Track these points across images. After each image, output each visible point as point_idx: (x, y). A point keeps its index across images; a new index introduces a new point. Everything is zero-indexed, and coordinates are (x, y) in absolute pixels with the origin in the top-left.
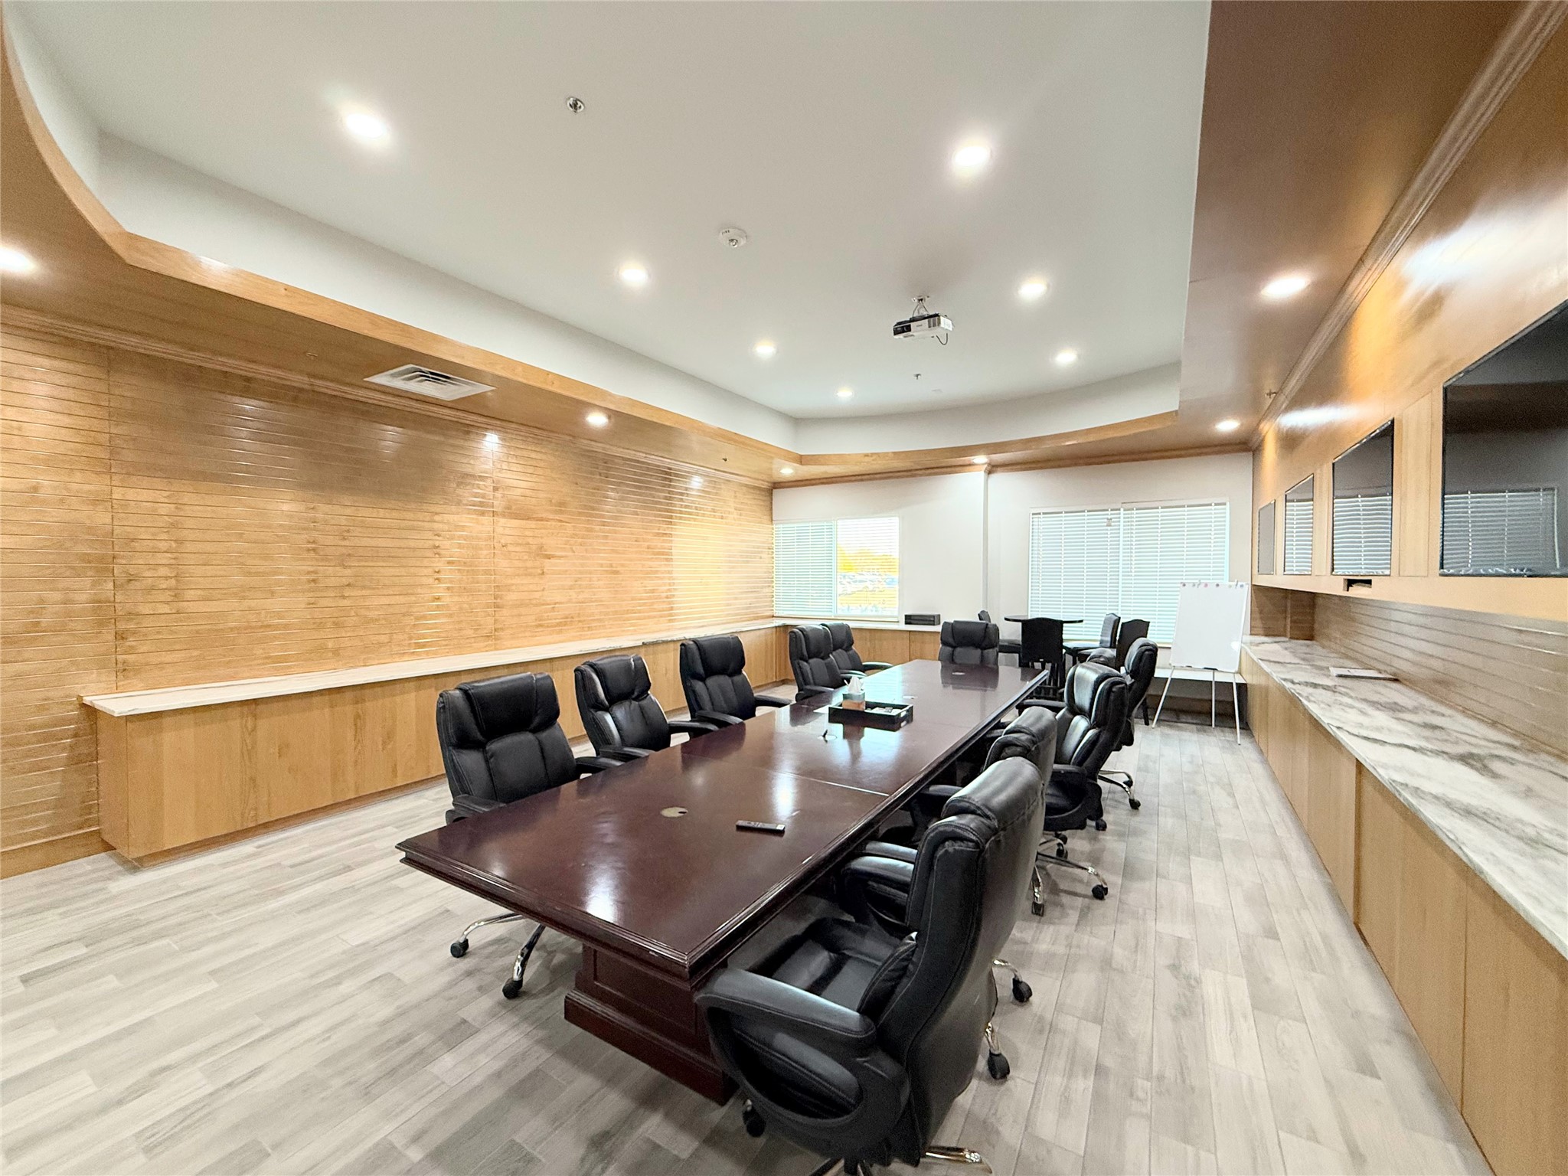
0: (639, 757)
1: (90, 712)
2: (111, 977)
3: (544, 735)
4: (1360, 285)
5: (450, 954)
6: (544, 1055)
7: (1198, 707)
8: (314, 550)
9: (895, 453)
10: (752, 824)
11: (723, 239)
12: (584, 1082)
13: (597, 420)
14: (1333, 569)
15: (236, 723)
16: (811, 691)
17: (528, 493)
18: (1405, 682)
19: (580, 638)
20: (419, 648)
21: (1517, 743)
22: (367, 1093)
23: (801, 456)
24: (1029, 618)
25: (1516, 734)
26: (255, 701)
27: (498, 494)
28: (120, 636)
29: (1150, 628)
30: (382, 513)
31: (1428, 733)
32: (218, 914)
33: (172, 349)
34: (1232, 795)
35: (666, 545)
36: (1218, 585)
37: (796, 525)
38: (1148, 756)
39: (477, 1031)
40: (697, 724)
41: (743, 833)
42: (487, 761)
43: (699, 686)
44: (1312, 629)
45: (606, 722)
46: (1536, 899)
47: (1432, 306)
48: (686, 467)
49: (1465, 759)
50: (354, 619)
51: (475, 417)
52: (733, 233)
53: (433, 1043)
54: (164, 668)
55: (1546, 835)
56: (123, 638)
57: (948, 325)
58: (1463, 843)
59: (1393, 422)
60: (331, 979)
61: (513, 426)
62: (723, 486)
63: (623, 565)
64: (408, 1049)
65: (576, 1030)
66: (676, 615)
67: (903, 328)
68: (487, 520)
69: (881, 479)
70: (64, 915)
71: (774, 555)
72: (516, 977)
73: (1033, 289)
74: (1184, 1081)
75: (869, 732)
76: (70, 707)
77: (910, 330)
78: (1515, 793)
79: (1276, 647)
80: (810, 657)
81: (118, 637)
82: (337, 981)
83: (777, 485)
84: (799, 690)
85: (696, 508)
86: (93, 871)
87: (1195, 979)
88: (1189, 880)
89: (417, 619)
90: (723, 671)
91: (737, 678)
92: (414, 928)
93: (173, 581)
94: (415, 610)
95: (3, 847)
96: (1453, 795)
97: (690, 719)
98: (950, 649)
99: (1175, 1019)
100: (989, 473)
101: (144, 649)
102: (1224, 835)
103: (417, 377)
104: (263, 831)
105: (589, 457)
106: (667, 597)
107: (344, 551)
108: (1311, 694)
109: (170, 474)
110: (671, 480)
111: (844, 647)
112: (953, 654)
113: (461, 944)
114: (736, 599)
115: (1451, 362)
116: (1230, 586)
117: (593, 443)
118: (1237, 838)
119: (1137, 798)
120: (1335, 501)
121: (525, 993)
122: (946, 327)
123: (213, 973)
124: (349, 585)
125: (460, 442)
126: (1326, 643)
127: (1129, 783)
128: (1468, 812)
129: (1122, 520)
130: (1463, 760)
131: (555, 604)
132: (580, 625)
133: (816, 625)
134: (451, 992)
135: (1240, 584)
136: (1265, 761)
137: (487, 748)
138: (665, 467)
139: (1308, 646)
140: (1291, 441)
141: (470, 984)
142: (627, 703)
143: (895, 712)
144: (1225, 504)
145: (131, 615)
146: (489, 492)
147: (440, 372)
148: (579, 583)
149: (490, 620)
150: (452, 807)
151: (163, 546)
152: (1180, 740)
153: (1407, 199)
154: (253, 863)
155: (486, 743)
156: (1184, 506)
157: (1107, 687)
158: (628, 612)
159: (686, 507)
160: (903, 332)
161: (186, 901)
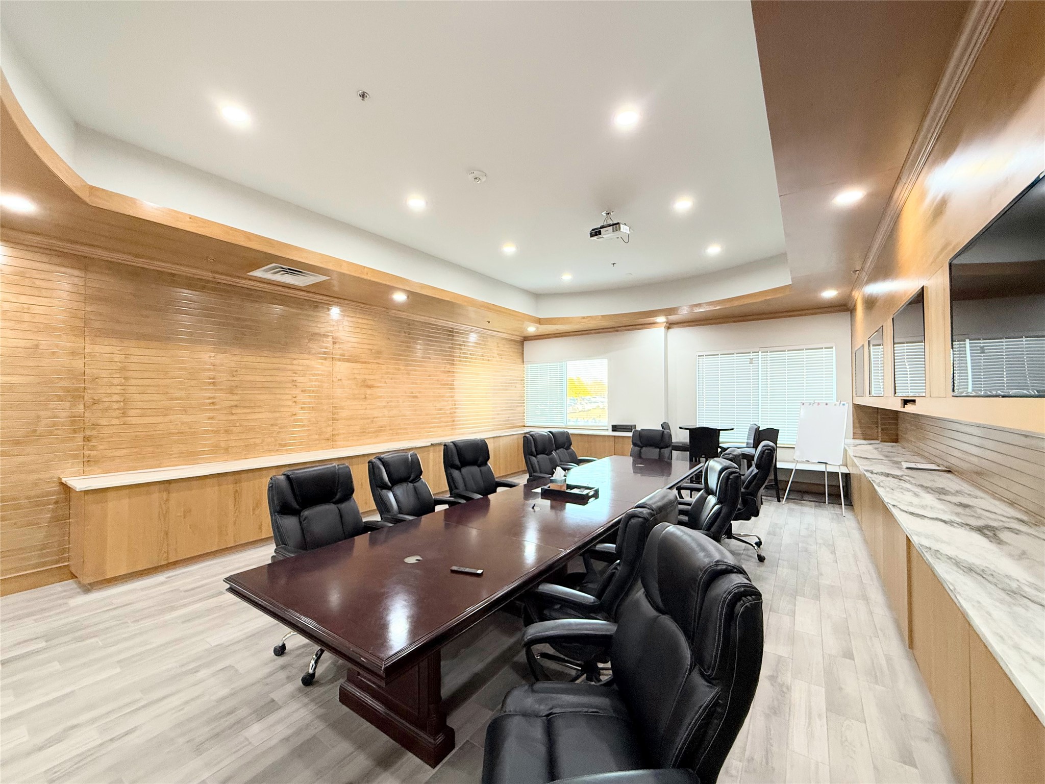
0: (404, 521)
1: (66, 488)
2: (56, 663)
3: (343, 506)
4: (901, 193)
5: (273, 653)
6: (320, 726)
7: (814, 489)
8: (214, 383)
9: (602, 316)
10: (463, 569)
11: (471, 177)
12: (344, 747)
13: (399, 297)
14: (895, 393)
15: (156, 496)
16: (536, 476)
17: (356, 345)
18: (956, 473)
19: (391, 440)
20: (282, 447)
21: (1025, 518)
22: (199, 749)
23: (540, 319)
24: (697, 426)
25: (1027, 512)
26: (169, 482)
27: (337, 346)
28: (87, 439)
29: (779, 434)
30: (259, 359)
31: (960, 510)
32: (133, 622)
33: (125, 257)
34: (833, 553)
35: (450, 379)
36: (827, 404)
37: (539, 365)
38: (776, 524)
39: (280, 708)
40: (452, 499)
41: (454, 575)
42: (300, 522)
43: (456, 473)
44: (897, 435)
45: (389, 498)
46: (1001, 637)
47: (940, 208)
48: (464, 327)
49: (980, 530)
50: (238, 428)
51: (321, 297)
52: (476, 174)
53: (251, 714)
54: (114, 460)
55: (1027, 589)
56: (88, 441)
57: (626, 230)
58: (959, 593)
59: (923, 288)
60: (192, 669)
61: (346, 302)
62: (489, 339)
63: (420, 392)
64: (232, 719)
65: (345, 709)
66: (456, 425)
67: (596, 233)
68: (327, 363)
69: (595, 333)
70: (36, 620)
71: (525, 385)
72: (311, 671)
73: (683, 204)
74: (767, 763)
75: (569, 506)
76: (54, 485)
77: (600, 234)
78: (1011, 556)
79: (870, 447)
80: (538, 454)
81: (86, 440)
82: (196, 670)
83: (526, 339)
84: (530, 476)
85: (471, 354)
86: (61, 592)
87: (788, 688)
88: (793, 613)
89: (280, 428)
90: (474, 463)
91: (483, 468)
92: (254, 635)
93: (122, 404)
94: (279, 422)
95: (2, 576)
96: (963, 556)
97: (450, 495)
98: (639, 448)
99: (767, 716)
100: (669, 328)
101: (101, 447)
102: (824, 582)
103: (280, 271)
104: (172, 567)
105: (397, 321)
106: (451, 413)
107: (233, 384)
108: (882, 481)
109: (121, 336)
110: (453, 336)
111: (565, 447)
112: (640, 452)
113: (280, 647)
114: (498, 414)
115: (953, 245)
116: (835, 405)
117: (400, 313)
118: (833, 584)
119: (763, 554)
120: (895, 345)
121: (317, 682)
122: (625, 231)
123: (119, 662)
124: (236, 406)
125: (312, 313)
126: (906, 445)
127: (759, 544)
128: (970, 570)
129: (760, 359)
130: (980, 531)
131: (374, 418)
132: (391, 432)
133: (544, 432)
134: (268, 680)
135: (842, 403)
136: (861, 529)
137: (302, 514)
138: (449, 327)
139: (892, 447)
140: (870, 303)
141: (282, 675)
142: (405, 485)
143: (585, 492)
144: (832, 348)
145: (94, 426)
146: (330, 345)
147: (295, 268)
148: (389, 404)
149: (329, 429)
150: (274, 554)
151: (115, 381)
152: (802, 513)
153: (922, 134)
154: (161, 588)
155: (301, 511)
156: (803, 350)
157: (726, 475)
158: (423, 423)
159: (464, 353)
160: (596, 235)
161: (115, 613)
